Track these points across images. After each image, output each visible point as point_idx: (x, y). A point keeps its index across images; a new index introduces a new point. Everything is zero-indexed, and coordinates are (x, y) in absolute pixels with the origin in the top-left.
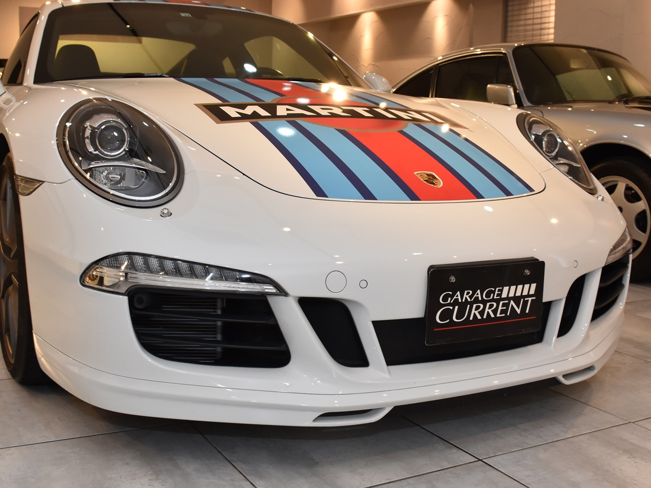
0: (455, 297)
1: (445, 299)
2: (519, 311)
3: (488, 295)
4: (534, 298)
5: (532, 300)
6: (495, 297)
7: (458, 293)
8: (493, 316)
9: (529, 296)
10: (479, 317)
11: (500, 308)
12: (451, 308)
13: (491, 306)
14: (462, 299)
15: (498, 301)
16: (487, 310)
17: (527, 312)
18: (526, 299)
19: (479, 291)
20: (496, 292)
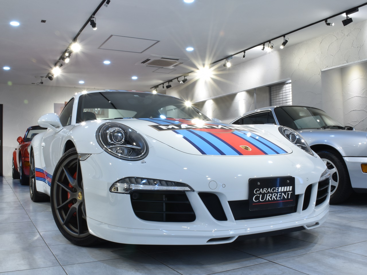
0: (260, 191)
1: (256, 192)
2: (286, 197)
3: (273, 190)
4: (292, 192)
5: (291, 193)
6: (276, 191)
7: (261, 189)
8: (276, 199)
9: (289, 191)
10: (270, 199)
11: (278, 196)
12: (259, 195)
13: (275, 195)
14: (263, 192)
15: (277, 193)
16: (273, 196)
17: (289, 198)
18: (288, 192)
19: (269, 189)
20: (276, 189)
